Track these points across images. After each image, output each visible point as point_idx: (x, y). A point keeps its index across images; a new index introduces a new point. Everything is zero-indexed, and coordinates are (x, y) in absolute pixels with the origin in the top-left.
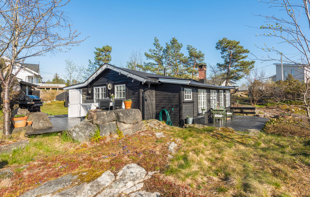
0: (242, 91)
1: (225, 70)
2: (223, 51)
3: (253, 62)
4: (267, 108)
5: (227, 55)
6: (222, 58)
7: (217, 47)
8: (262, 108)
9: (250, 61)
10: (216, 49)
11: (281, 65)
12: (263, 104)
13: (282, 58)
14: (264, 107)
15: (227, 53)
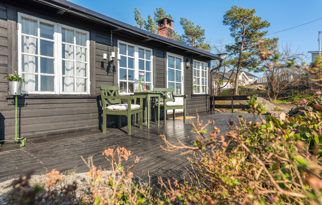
0: (261, 84)
1: (237, 54)
2: (233, 26)
3: (275, 40)
4: (293, 103)
5: (239, 32)
6: (232, 36)
7: (224, 22)
8: (284, 104)
9: (271, 38)
10: (223, 23)
11: (319, 53)
12: (287, 99)
13: (320, 39)
14: (287, 103)
15: (239, 30)
